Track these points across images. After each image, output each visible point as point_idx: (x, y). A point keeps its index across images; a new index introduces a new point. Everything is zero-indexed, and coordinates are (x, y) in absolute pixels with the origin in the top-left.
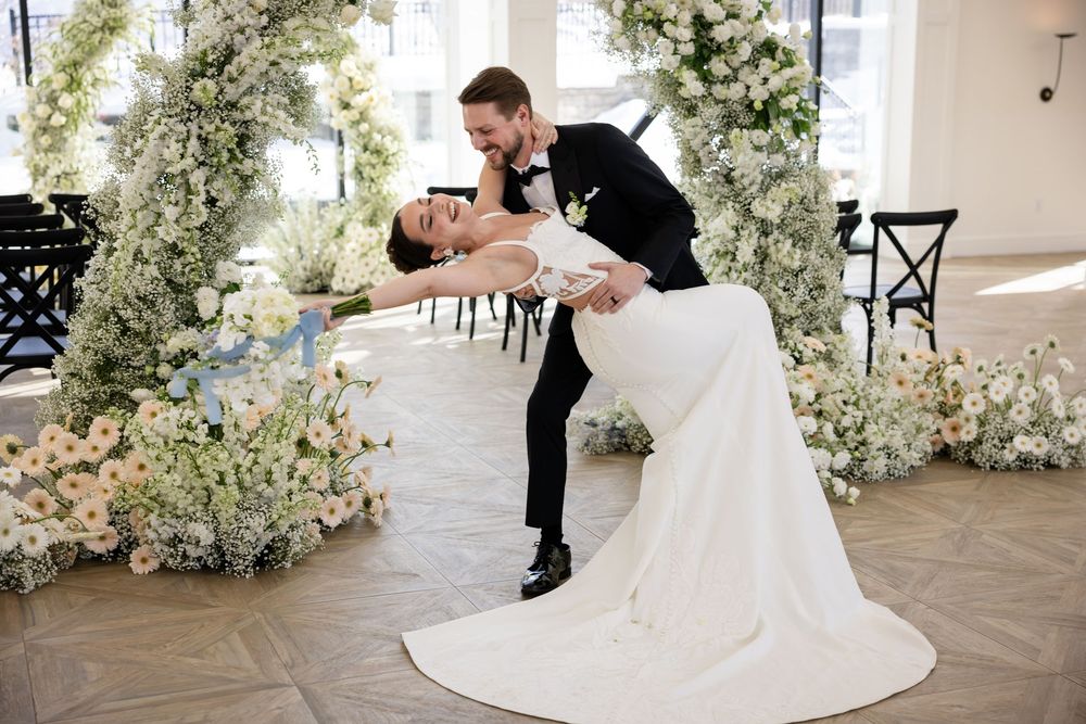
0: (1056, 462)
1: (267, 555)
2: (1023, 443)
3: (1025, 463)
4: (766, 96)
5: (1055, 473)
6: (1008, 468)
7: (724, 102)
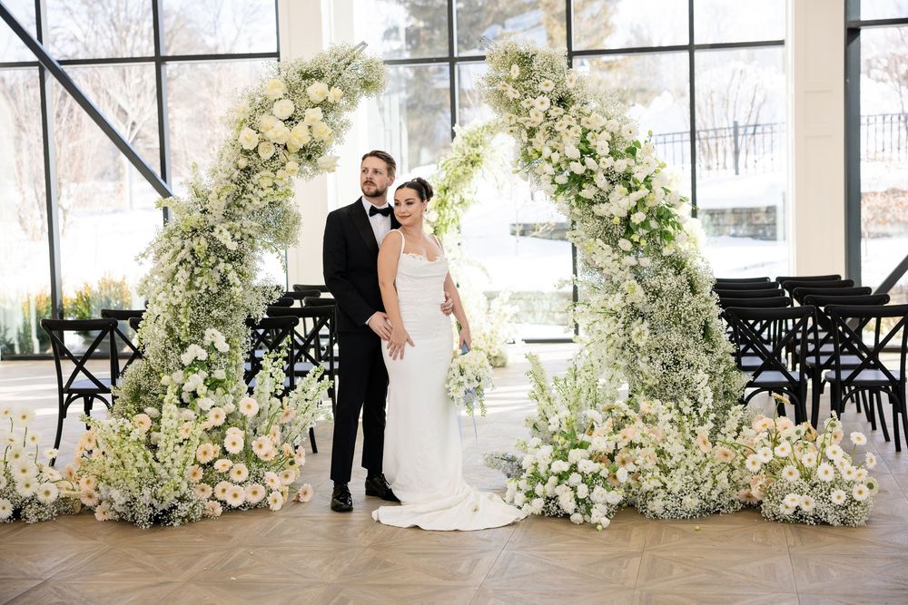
0: (825, 519)
1: (162, 516)
2: (793, 500)
3: (799, 518)
4: (625, 214)
5: (824, 529)
6: (785, 521)
7: (602, 218)
